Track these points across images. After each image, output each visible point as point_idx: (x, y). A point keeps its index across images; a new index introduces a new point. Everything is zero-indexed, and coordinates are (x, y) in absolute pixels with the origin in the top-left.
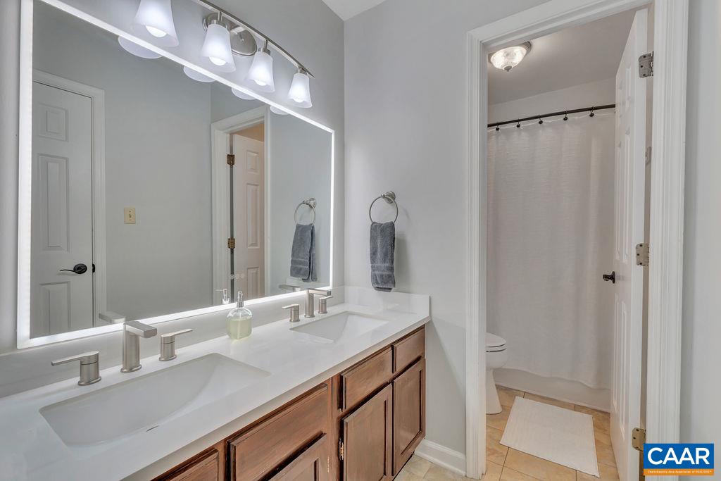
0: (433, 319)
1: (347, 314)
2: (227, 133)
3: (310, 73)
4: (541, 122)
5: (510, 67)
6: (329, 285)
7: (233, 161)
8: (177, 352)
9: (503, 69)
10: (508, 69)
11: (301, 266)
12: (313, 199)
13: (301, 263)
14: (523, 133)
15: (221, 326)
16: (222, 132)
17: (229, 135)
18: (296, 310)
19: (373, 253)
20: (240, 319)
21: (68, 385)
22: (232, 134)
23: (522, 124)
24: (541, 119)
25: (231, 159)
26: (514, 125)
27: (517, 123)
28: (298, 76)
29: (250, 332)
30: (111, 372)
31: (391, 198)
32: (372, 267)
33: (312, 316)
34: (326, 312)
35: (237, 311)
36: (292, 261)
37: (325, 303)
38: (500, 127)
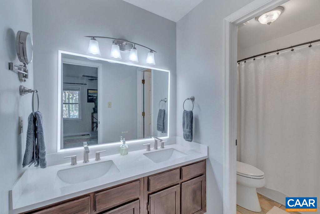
0: (210, 157)
1: (173, 149)
2: (142, 72)
3: (154, 51)
4: (292, 50)
5: (271, 22)
6: (167, 136)
7: (144, 82)
8: (101, 158)
9: (266, 24)
10: (269, 23)
11: (160, 126)
12: (166, 99)
13: (160, 125)
14: (281, 58)
15: (117, 150)
16: (140, 71)
17: (143, 72)
18: (149, 146)
19: (184, 124)
20: (124, 148)
21: (68, 165)
22: (144, 72)
23: (280, 52)
24: (293, 48)
25: (143, 81)
26: (275, 54)
27: (277, 52)
28: (149, 53)
29: (127, 153)
30: (80, 162)
31: (193, 99)
32: (183, 130)
33: (157, 149)
34: (163, 148)
35: (123, 145)
36: (157, 124)
37: (163, 144)
38: (266, 55)
